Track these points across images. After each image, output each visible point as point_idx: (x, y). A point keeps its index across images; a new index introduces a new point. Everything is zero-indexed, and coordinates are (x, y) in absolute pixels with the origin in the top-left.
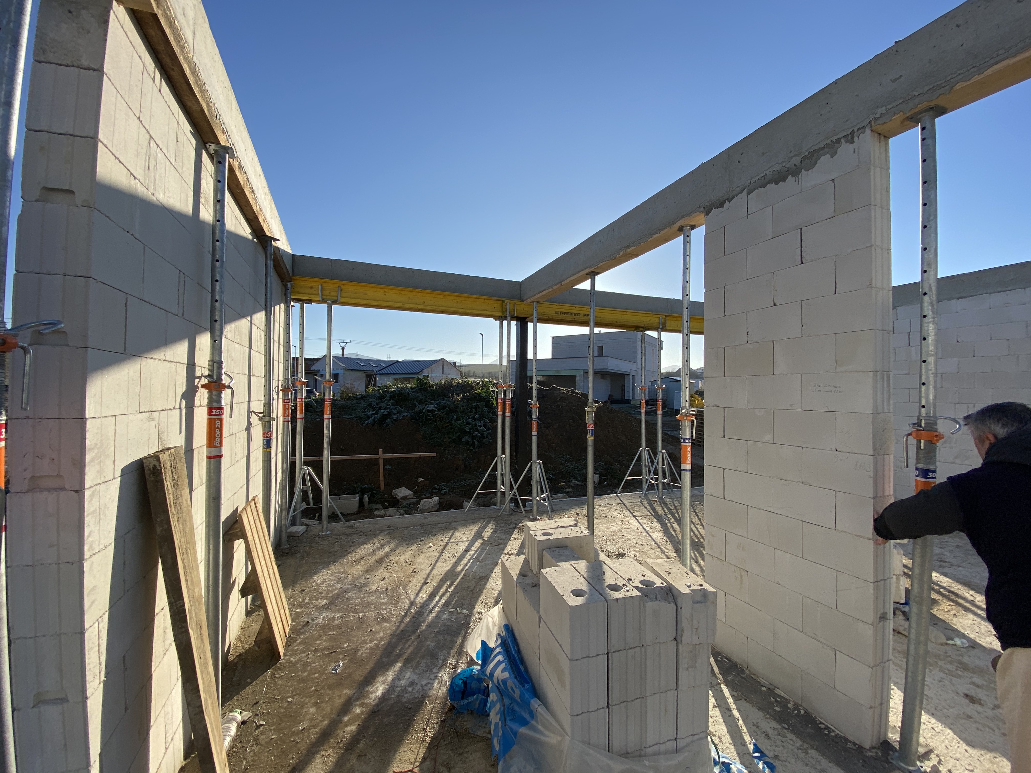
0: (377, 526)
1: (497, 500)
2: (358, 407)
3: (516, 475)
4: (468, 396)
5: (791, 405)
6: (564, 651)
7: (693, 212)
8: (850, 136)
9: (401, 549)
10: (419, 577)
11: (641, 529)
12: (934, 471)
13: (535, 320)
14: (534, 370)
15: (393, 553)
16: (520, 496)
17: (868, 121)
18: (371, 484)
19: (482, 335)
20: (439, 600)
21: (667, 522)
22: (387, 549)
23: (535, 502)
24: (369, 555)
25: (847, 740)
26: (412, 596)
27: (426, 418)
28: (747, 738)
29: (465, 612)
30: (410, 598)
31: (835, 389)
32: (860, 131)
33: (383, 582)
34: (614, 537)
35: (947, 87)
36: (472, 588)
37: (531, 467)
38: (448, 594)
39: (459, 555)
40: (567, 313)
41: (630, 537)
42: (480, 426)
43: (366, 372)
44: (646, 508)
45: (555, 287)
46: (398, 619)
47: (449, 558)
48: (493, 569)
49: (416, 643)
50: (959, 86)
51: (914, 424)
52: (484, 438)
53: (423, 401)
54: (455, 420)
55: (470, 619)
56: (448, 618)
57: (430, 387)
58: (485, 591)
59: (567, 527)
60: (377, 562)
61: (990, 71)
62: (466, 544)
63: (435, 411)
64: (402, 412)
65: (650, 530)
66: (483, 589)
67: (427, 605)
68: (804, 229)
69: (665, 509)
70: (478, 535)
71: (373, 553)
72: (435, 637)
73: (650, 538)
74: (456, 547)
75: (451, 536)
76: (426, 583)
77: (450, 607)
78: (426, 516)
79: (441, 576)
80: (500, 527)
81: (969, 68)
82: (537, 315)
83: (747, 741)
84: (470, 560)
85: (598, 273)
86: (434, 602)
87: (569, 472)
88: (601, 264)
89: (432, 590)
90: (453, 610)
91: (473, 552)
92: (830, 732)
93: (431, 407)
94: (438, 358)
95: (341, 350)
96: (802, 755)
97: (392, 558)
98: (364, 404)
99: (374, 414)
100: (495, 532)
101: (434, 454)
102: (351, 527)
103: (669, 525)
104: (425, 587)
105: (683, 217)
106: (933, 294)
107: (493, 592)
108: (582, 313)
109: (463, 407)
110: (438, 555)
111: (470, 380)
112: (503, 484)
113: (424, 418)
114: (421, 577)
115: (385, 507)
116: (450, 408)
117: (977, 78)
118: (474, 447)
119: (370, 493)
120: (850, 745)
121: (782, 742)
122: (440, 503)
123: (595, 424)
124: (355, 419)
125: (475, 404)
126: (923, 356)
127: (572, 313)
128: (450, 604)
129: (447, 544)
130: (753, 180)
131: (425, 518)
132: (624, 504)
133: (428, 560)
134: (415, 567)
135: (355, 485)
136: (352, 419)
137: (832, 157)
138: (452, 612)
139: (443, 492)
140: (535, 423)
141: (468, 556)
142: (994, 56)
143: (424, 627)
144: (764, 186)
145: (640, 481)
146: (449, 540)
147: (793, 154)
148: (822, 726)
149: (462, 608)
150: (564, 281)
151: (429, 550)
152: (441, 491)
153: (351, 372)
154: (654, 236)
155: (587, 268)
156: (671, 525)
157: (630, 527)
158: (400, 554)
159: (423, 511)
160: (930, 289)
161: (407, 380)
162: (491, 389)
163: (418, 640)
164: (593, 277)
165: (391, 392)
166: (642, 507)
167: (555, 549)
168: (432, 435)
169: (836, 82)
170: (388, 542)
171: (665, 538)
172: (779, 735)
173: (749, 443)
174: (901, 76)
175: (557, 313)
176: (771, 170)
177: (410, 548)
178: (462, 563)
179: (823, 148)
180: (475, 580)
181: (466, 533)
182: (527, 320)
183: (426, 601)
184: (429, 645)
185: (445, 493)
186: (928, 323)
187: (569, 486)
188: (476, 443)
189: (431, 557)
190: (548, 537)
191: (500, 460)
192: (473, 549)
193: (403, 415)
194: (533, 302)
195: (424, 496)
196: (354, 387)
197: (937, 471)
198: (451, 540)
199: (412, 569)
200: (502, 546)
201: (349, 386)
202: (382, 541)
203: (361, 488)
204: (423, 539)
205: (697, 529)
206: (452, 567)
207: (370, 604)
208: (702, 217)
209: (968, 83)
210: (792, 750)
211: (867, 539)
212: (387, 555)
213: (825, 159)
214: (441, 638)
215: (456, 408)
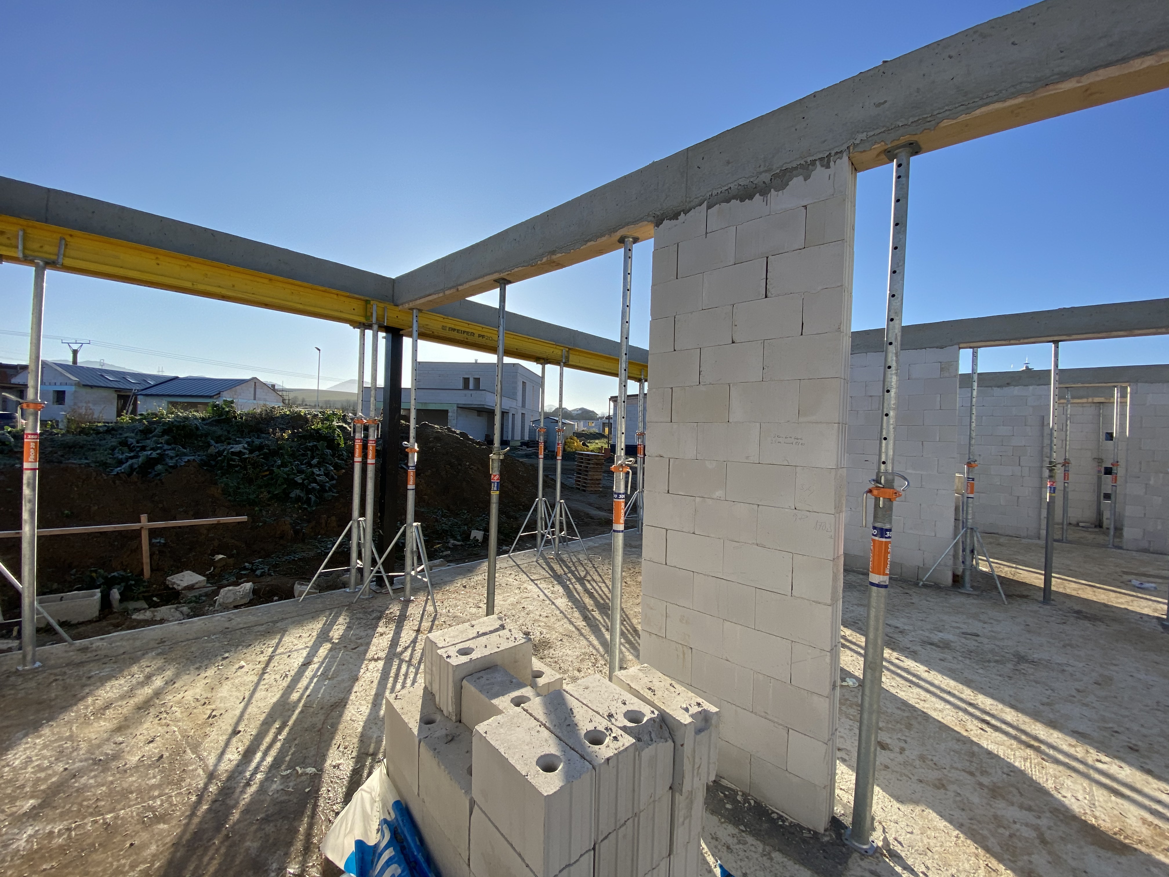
0: (138, 643)
1: (349, 578)
2: (100, 445)
3: (380, 545)
4: (300, 433)
5: (747, 458)
6: (527, 866)
7: (641, 220)
8: (826, 159)
9: (185, 678)
10: (222, 725)
11: (542, 597)
12: (890, 530)
13: (415, 334)
14: (413, 402)
15: (171, 688)
16: (387, 571)
17: (845, 147)
18: (125, 570)
19: (319, 350)
20: (263, 759)
21: (568, 583)
22: (158, 682)
23: (408, 578)
24: (122, 697)
25: (802, 828)
26: (211, 761)
27: (228, 463)
28: (710, 859)
29: (311, 770)
30: (206, 766)
31: (796, 440)
32: (837, 156)
33: (151, 745)
34: (513, 612)
35: (933, 122)
36: (319, 726)
37: (404, 533)
38: (278, 745)
39: (293, 673)
40: (458, 331)
41: (531, 608)
42: (319, 475)
43: (117, 390)
44: (544, 569)
45: (447, 292)
46: (186, 811)
47: (276, 681)
48: (352, 687)
49: (223, 850)
50: (945, 123)
51: (874, 480)
52: (326, 491)
53: (223, 439)
54: (279, 467)
55: (320, 781)
56: (281, 787)
57: (235, 418)
58: (341, 727)
59: (491, 632)
60: (139, 708)
61: (978, 112)
62: (305, 653)
63: (244, 454)
64: (185, 455)
65: (553, 596)
66: (338, 723)
67: (240, 773)
68: (770, 257)
69: (564, 568)
70: (323, 637)
71: (130, 693)
72: (260, 829)
73: (554, 607)
74: (288, 660)
75: (278, 644)
76: (235, 732)
77: (283, 767)
78: (231, 616)
79: (264, 715)
80: (357, 618)
81: (957, 105)
82: (419, 327)
83: (711, 863)
84: (312, 679)
85: (510, 282)
86: (253, 765)
87: (447, 531)
88: (516, 270)
89: (247, 743)
90: (289, 771)
91: (316, 666)
92: (783, 821)
93: (238, 448)
94: (247, 376)
95: (71, 355)
96: (768, 864)
97: (169, 698)
98: (113, 441)
99: (132, 458)
100: (349, 628)
101: (244, 518)
102: (84, 650)
103: (571, 586)
104: (234, 740)
105: (627, 224)
106: (897, 343)
107: (356, 725)
108: (477, 333)
109: (291, 447)
110: (256, 679)
111: (303, 411)
112: (360, 557)
113: (225, 464)
114: (226, 724)
115: (153, 605)
116: (269, 450)
117: (963, 118)
118: (309, 504)
119: (123, 584)
120: (806, 834)
121: (745, 851)
122: (254, 591)
123: (501, 474)
124: (93, 465)
125: (311, 444)
126: (885, 410)
127: (464, 332)
128: (283, 762)
129: (271, 658)
130: (715, 192)
131: (230, 620)
132: (518, 565)
133: (239, 690)
134: (213, 707)
135: (94, 575)
136: (88, 465)
137: (805, 180)
138: (287, 777)
139: (258, 572)
140: (412, 474)
141: (309, 673)
142: (985, 97)
143: (236, 815)
144: (728, 201)
145: (534, 537)
146: (274, 651)
147: (762, 169)
148: (775, 816)
149: (304, 764)
150: (461, 285)
151: (239, 673)
152: (255, 571)
153: (89, 390)
154: (589, 244)
155: (495, 272)
156: (574, 586)
157: (529, 595)
158: (185, 688)
159: (225, 608)
160: (896, 338)
161: (194, 405)
162: (335, 423)
163: (226, 844)
164: (503, 285)
165: (165, 423)
166: (539, 568)
167: (480, 674)
168: (239, 488)
169: (814, 95)
170: (158, 669)
171: (570, 604)
172: (739, 843)
173: (698, 499)
174: (885, 102)
175: (444, 328)
176: (736, 183)
177: (203, 675)
178: (299, 685)
179: (796, 168)
180: (323, 711)
181: (304, 635)
182: (401, 332)
183: (238, 766)
184: (248, 849)
185: (262, 575)
186: (892, 374)
187: (447, 548)
188: (313, 498)
189: (243, 684)
190: (469, 657)
191: (356, 525)
192: (316, 660)
193: (186, 459)
194: (412, 309)
195: (225, 582)
196: (93, 414)
197: (893, 530)
198: (279, 651)
199: (209, 712)
200: (361, 648)
201: (83, 411)
202: (148, 670)
203: (106, 578)
204: (227, 655)
205: (600, 587)
206: (282, 696)
207: (125, 794)
208: (650, 228)
209: (955, 121)
210: (757, 859)
211: (825, 604)
212: (157, 694)
213: (797, 182)
214: (270, 828)
215: (281, 449)
